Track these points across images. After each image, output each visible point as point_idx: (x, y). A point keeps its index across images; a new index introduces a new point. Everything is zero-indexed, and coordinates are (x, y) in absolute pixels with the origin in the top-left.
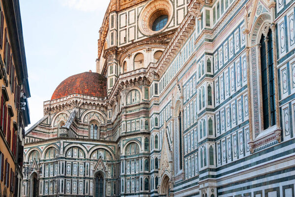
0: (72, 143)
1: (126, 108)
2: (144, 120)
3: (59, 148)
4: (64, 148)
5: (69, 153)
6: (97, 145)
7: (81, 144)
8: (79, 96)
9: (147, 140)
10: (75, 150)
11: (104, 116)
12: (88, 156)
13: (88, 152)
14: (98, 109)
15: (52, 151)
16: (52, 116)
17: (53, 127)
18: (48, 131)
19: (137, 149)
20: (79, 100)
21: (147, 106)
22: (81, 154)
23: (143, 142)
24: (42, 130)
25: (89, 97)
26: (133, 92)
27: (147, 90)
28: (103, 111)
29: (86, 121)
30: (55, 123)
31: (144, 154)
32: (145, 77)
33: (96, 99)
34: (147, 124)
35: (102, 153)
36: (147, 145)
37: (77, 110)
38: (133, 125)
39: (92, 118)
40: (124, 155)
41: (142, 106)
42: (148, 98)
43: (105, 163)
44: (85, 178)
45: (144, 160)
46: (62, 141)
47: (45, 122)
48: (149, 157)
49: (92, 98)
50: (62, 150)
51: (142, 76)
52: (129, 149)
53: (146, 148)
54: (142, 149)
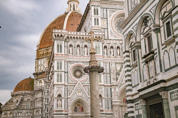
0: (18, 111)
2: (41, 103)
3: (14, 113)
4: (16, 113)
5: (18, 114)
6: (27, 111)
7: (22, 111)
8: (23, 91)
9: (42, 110)
10: (20, 113)
11: (32, 97)
12: (24, 115)
13: (24, 113)
14: (30, 95)
15: (12, 114)
16: (14, 98)
17: (14, 102)
18: (12, 103)
20: (23, 93)
21: (43, 98)
22: (22, 114)
23: (41, 111)
24: (10, 103)
25: (27, 91)
27: (42, 93)
29: (26, 100)
31: (41, 115)
33: (30, 91)
34: (42, 104)
35: (29, 113)
36: (42, 112)
37: (22, 96)
38: (38, 104)
39: (28, 98)
40: (35, 115)
41: (41, 98)
42: (43, 96)
43: (30, 117)
45: (41, 117)
46: (15, 111)
47: (11, 100)
48: (42, 116)
49: (28, 91)
50: (15, 114)
51: (41, 89)
52: (37, 113)
53: (41, 113)
54: (40, 113)
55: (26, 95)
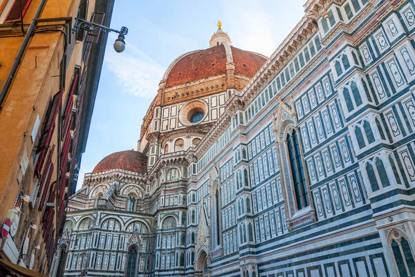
0: (109, 214)
1: (166, 184)
2: (182, 195)
3: (96, 219)
4: (101, 219)
5: (105, 225)
6: (134, 218)
7: (118, 216)
8: (121, 170)
9: (184, 215)
10: (112, 222)
11: (142, 189)
12: (123, 228)
13: (124, 224)
14: (137, 183)
15: (88, 222)
16: (91, 188)
17: (90, 198)
18: (84, 202)
19: (174, 223)
20: (120, 174)
21: (185, 183)
22: (117, 226)
23: (180, 216)
24: (79, 200)
26: (173, 171)
27: (186, 169)
28: (142, 186)
29: (125, 193)
30: (93, 194)
31: (181, 228)
32: (184, 158)
33: (137, 174)
34: (184, 199)
35: (138, 226)
36: (184, 220)
37: (117, 183)
38: (172, 199)
39: (131, 191)
40: (160, 228)
41: (181, 183)
42: (186, 177)
43: (140, 236)
44: (118, 251)
45: (180, 234)
46: (99, 213)
47: (83, 193)
48: (185, 232)
50: (98, 221)
51: (182, 157)
52: (165, 222)
53: (183, 223)
54: (179, 224)
55: (126, 181)
